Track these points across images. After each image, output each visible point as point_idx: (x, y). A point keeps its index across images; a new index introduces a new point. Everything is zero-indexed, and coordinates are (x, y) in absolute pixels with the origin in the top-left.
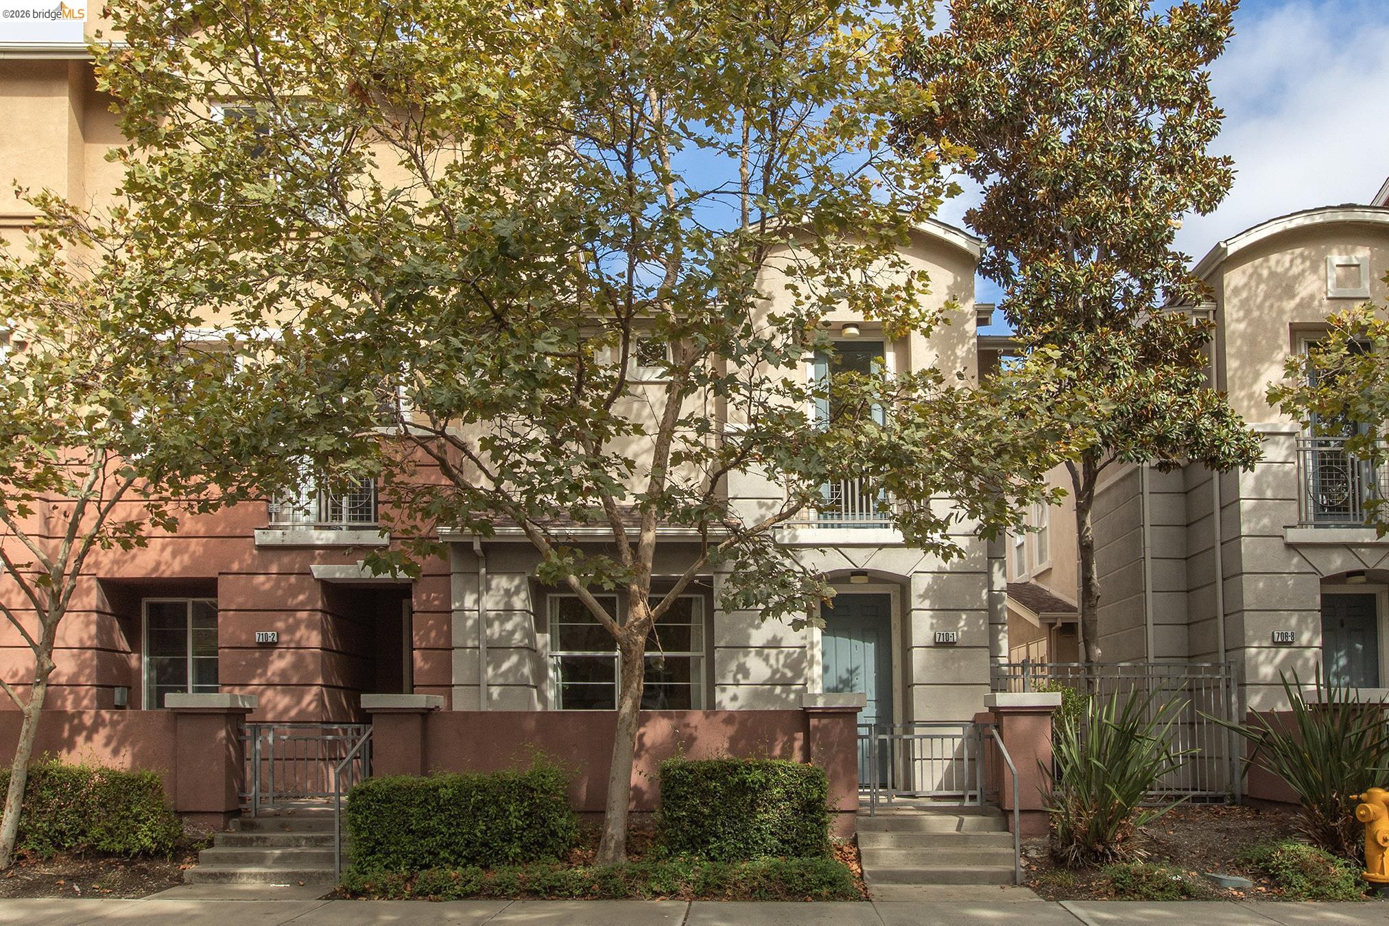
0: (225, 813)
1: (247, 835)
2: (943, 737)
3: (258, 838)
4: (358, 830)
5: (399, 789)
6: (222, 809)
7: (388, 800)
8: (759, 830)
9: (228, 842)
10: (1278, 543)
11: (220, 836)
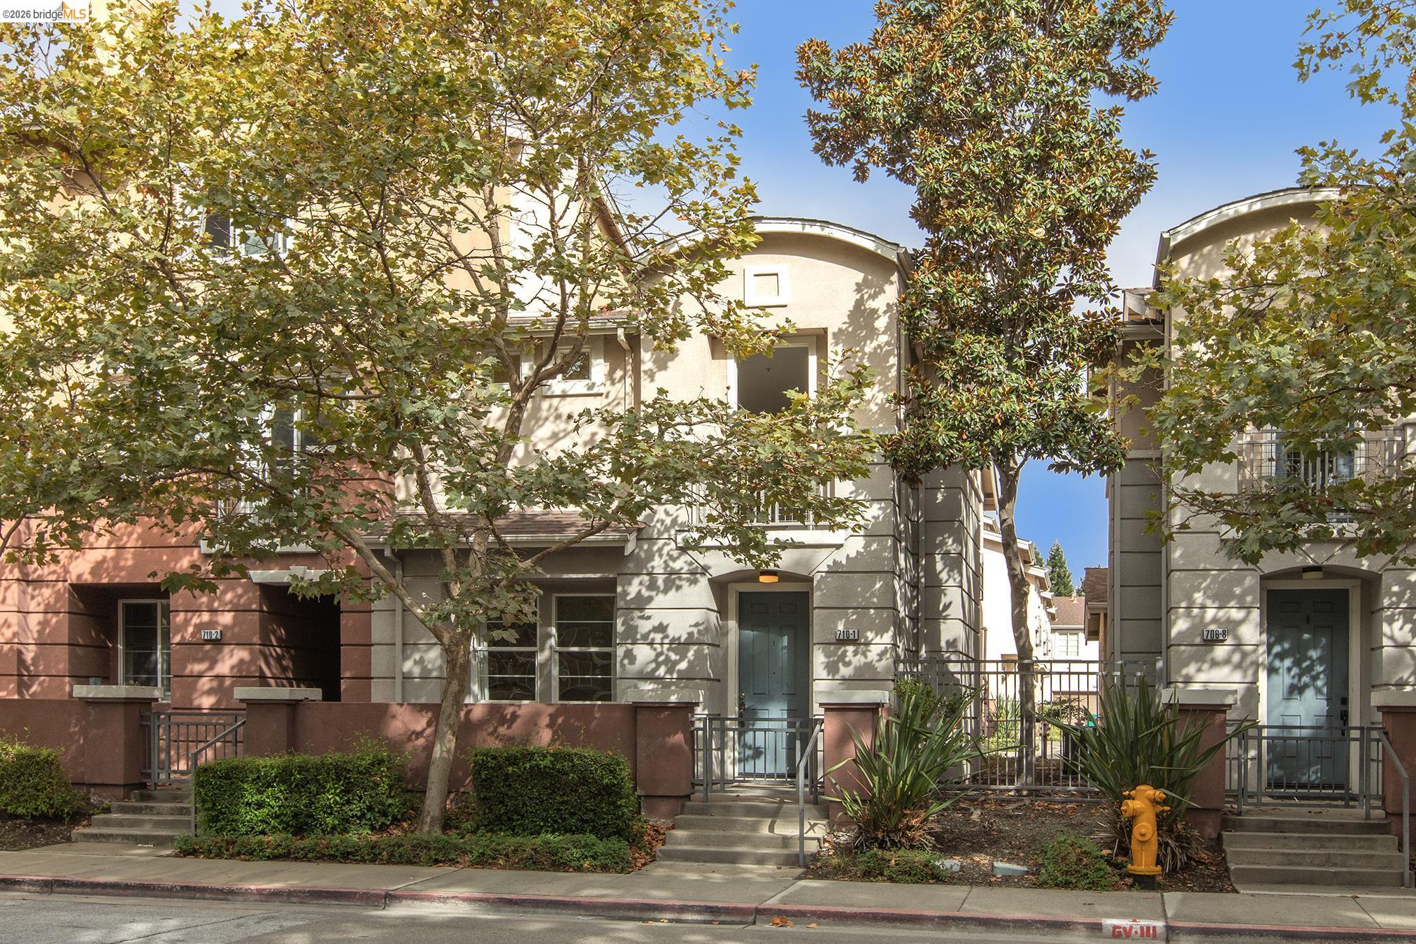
0: (124, 786)
1: (143, 804)
2: (765, 730)
3: (147, 807)
4: (204, 801)
5: (237, 768)
6: (121, 782)
7: (227, 777)
8: (558, 810)
9: (122, 810)
10: (1214, 539)
11: (115, 804)
